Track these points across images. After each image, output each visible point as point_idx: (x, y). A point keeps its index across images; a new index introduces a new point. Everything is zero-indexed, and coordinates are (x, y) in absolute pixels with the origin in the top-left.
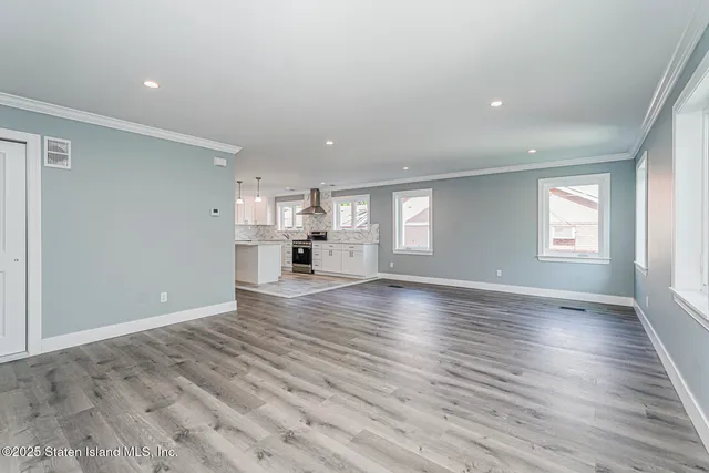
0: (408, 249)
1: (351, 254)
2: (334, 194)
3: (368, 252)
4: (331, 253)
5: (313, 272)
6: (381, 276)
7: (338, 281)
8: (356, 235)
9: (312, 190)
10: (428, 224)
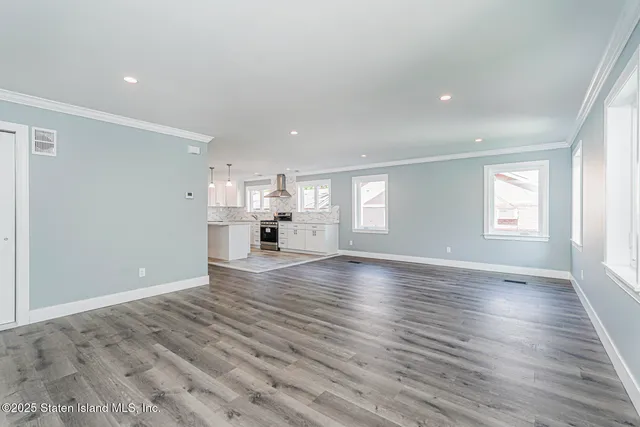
0: (366, 228)
1: (314, 234)
2: (300, 179)
3: (329, 231)
4: (295, 232)
5: (279, 249)
6: (341, 253)
7: (302, 257)
8: (319, 216)
9: (279, 176)
10: (384, 206)
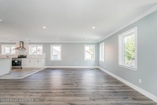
1: (38, 62)
2: (30, 44)
3: (43, 61)
4: (30, 62)
5: (22, 68)
6: (47, 67)
7: (34, 70)
8: (38, 56)
9: (20, 42)
10: (60, 53)
